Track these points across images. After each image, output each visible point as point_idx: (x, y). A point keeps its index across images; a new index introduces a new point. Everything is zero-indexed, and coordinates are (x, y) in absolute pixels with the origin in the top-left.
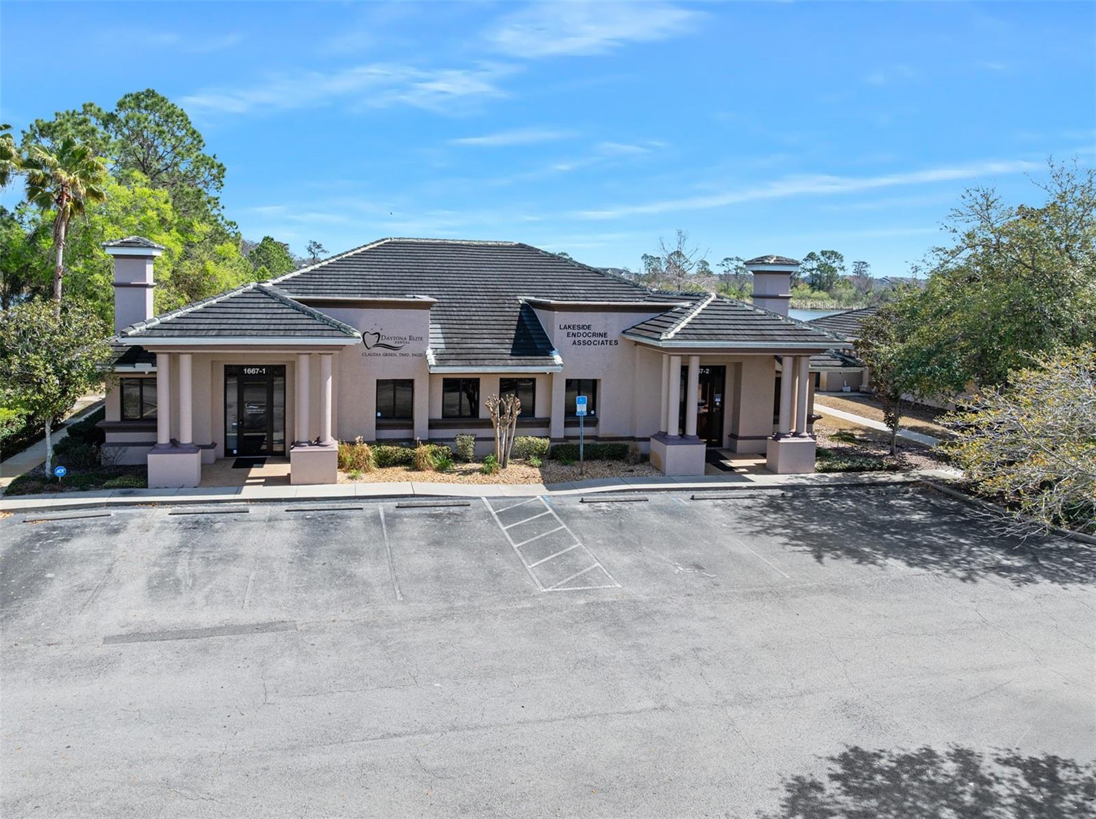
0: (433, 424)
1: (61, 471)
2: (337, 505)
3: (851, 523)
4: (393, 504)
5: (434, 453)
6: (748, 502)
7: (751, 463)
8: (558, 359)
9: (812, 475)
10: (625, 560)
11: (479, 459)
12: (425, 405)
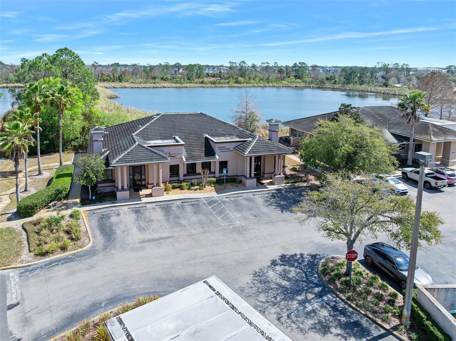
0: (184, 175)
1: (94, 198)
2: (168, 203)
3: (291, 201)
4: (181, 201)
5: (187, 185)
6: (267, 195)
7: (268, 181)
8: (217, 157)
9: (283, 185)
10: (239, 215)
11: (198, 185)
12: (182, 171)
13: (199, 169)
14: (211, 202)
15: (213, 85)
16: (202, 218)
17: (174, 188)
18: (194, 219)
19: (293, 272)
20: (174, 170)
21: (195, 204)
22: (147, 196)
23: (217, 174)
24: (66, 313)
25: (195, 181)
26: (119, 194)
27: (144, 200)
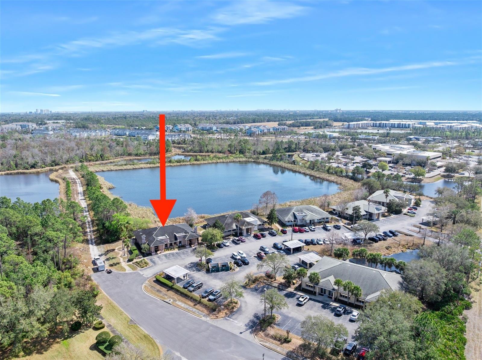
4: (169, 254)
5: (170, 249)
6: (192, 250)
7: (193, 246)
8: (178, 240)
10: (183, 255)
12: (168, 245)
13: (173, 244)
14: (177, 253)
15: (178, 164)
16: (175, 257)
17: (166, 250)
18: (173, 257)
19: (192, 265)
20: (166, 245)
21: (173, 254)
22: (160, 253)
23: (178, 245)
24: (153, 274)
25: (172, 248)
26: (152, 254)
27: (159, 254)
